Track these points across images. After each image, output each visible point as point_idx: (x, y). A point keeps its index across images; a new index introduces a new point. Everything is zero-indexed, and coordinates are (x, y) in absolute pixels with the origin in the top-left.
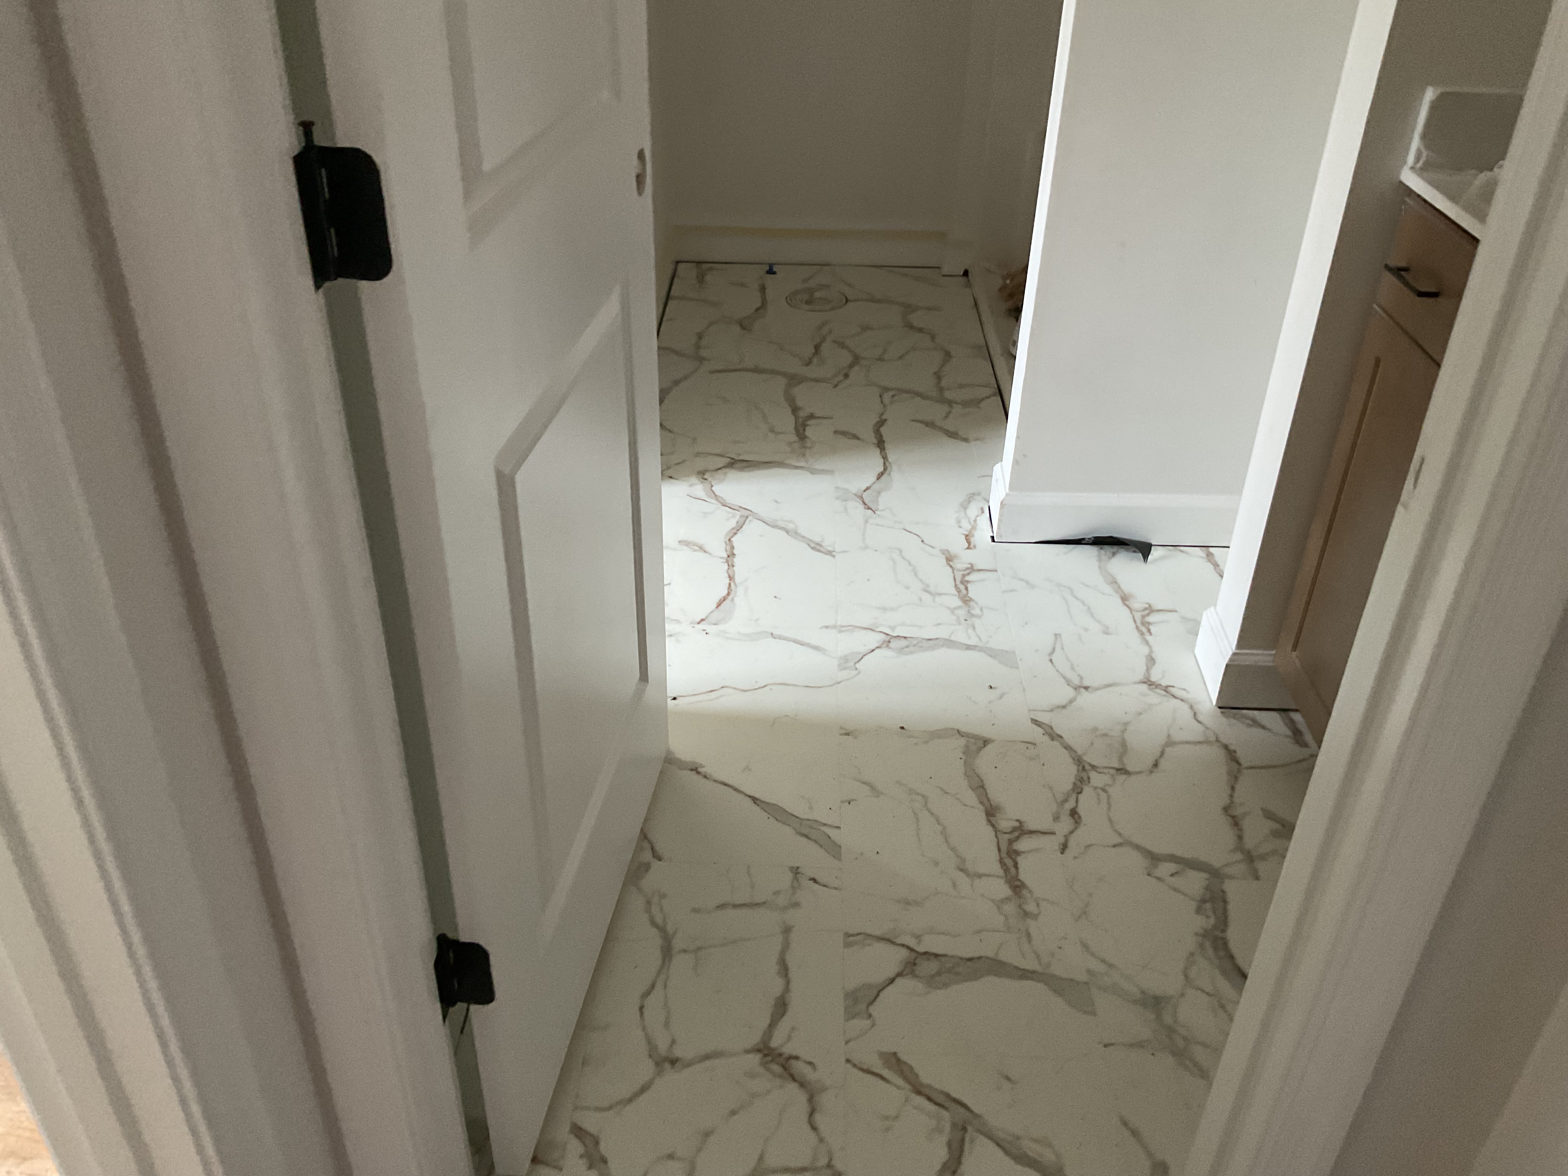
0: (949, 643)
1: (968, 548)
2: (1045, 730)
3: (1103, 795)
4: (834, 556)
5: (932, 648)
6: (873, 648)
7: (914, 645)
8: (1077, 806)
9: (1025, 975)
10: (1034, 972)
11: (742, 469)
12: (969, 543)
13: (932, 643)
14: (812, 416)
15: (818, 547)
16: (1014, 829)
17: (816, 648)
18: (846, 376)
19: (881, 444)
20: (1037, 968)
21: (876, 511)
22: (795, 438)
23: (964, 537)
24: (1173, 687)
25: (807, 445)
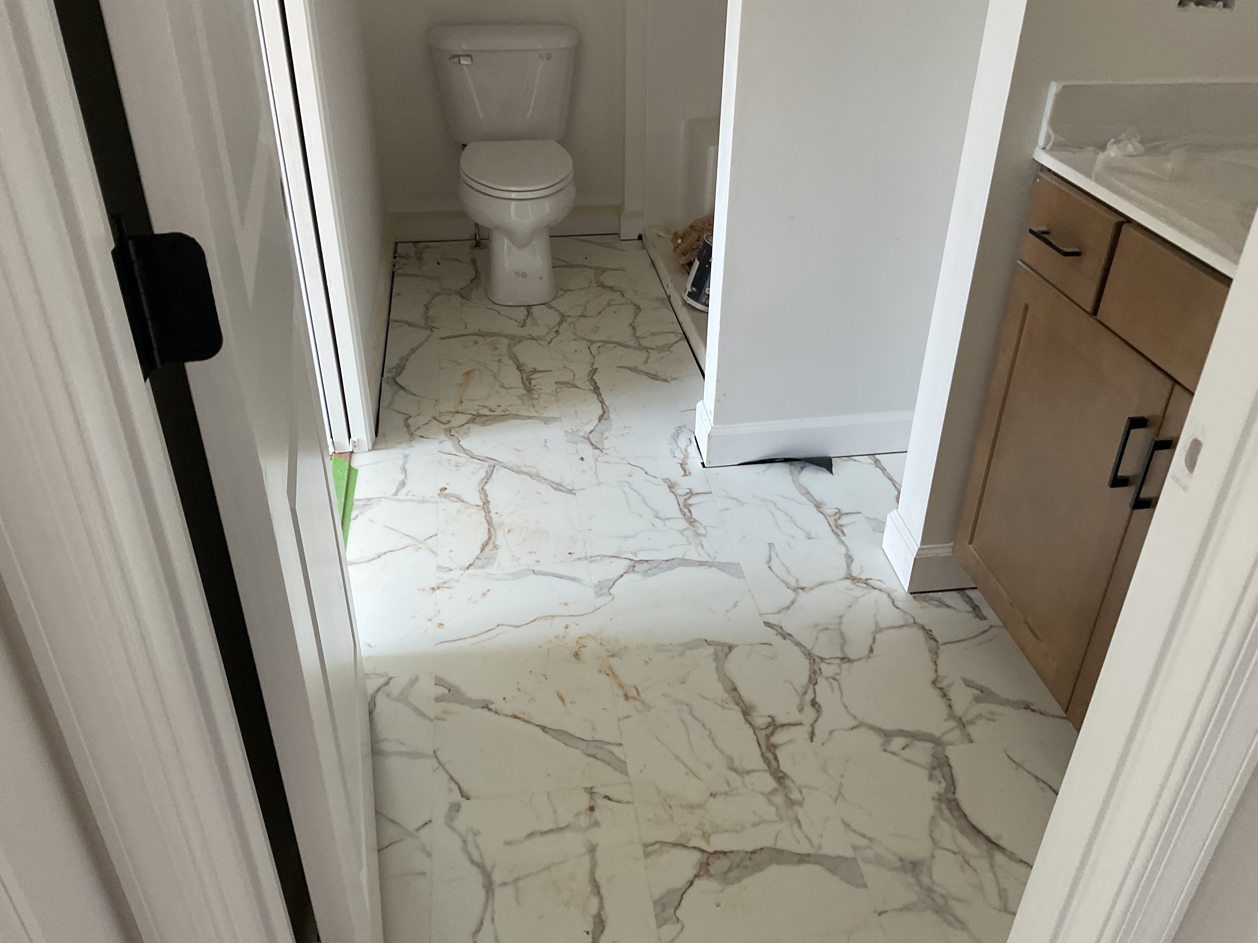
0: (685, 562)
1: (685, 475)
2: (777, 631)
3: (835, 684)
4: (575, 494)
5: (671, 568)
6: (622, 574)
7: (656, 567)
8: (815, 697)
9: (803, 859)
10: (809, 855)
11: (484, 424)
12: (685, 471)
13: (671, 563)
15: (560, 488)
16: (769, 725)
17: (573, 579)
18: (557, 332)
19: (596, 390)
20: (811, 851)
21: (603, 449)
22: (523, 391)
23: (679, 465)
24: (871, 579)
25: (534, 397)
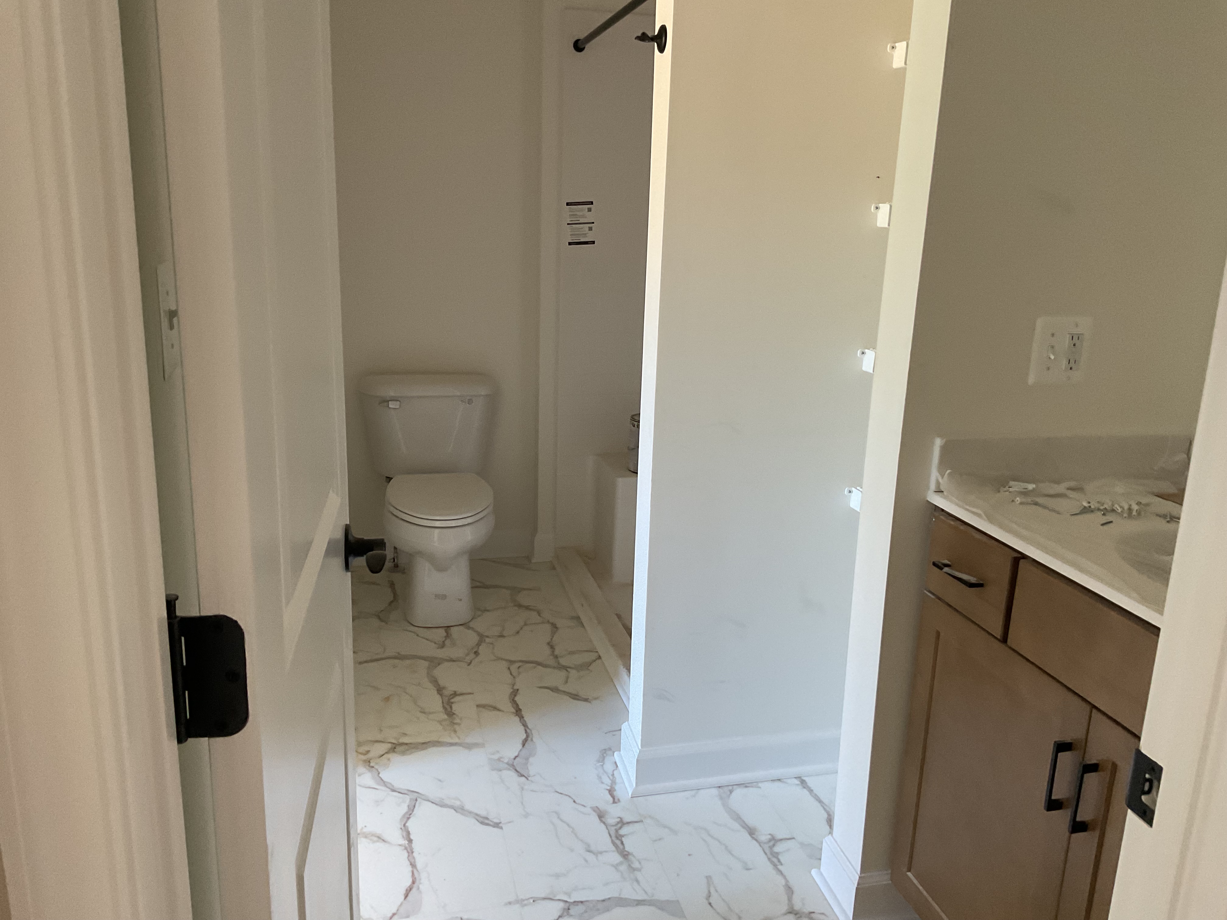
1: (614, 802)
4: (501, 828)
5: (608, 909)
6: (556, 918)
7: (592, 910)
12: (613, 797)
13: (607, 904)
14: (455, 694)
15: (486, 821)
18: (476, 653)
19: (518, 712)
21: (529, 777)
22: (444, 716)
23: (607, 792)
24: (814, 912)
25: (455, 721)
